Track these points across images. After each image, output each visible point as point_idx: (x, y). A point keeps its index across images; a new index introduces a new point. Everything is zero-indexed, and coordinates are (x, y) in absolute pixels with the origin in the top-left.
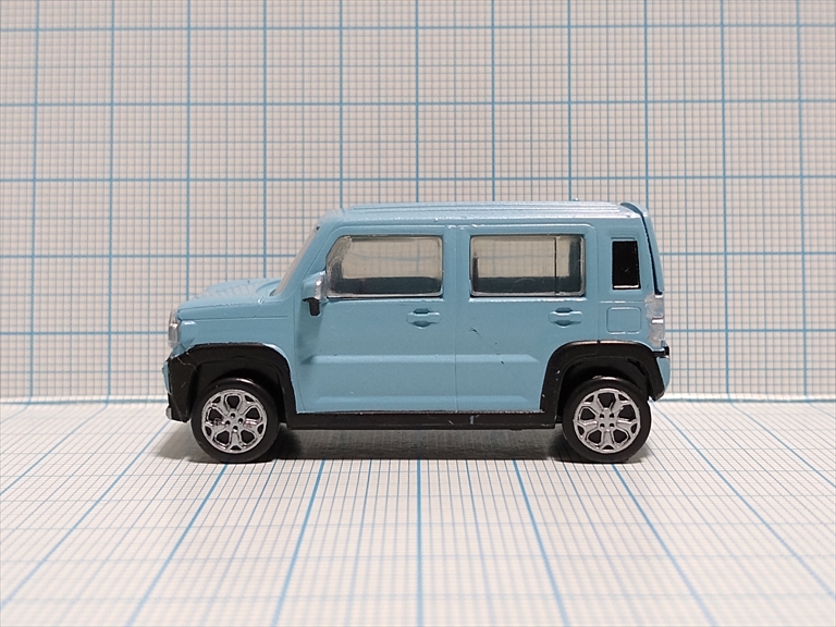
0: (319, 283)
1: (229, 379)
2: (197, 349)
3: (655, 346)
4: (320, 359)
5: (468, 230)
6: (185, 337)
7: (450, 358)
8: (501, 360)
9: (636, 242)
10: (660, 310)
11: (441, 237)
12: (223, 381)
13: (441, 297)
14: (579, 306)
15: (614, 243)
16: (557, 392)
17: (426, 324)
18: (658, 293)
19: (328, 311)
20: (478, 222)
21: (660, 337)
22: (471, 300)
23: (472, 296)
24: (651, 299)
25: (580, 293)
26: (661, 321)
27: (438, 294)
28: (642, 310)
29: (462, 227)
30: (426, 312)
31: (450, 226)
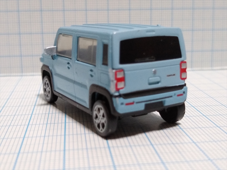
13: (71, 59)
23: (77, 60)
30: (69, 64)
31: (74, 33)
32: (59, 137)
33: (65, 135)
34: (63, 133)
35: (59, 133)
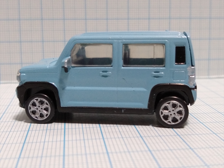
0: (66, 61)
1: (40, 94)
2: (27, 84)
3: (191, 86)
4: (68, 88)
5: (122, 42)
6: (22, 79)
7: (115, 89)
8: (133, 90)
9: (184, 47)
10: (193, 72)
11: (112, 44)
12: (37, 94)
13: (112, 66)
14: (162, 71)
15: (176, 47)
16: (154, 102)
17: (106, 76)
18: (192, 66)
19: (72, 71)
20: (125, 39)
21: (193, 82)
22: (123, 68)
23: (123, 66)
24: (190, 68)
25: (163, 65)
26: (194, 77)
27: (111, 65)
28: (186, 72)
29: (120, 41)
30: (106, 72)
31: (115, 41)
34: (62, 139)
35: (59, 139)
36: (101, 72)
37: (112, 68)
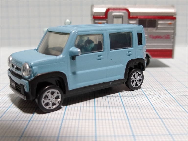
3: (144, 59)
4: (78, 72)
8: (117, 67)
9: (141, 33)
11: (102, 34)
15: (138, 33)
16: (128, 73)
17: (101, 59)
21: (145, 56)
23: (110, 50)
24: (144, 47)
27: (103, 50)
28: (142, 50)
30: (100, 56)
31: (105, 31)
32: (91, 108)
33: (95, 107)
35: (91, 105)
36: (97, 57)
37: (104, 52)
